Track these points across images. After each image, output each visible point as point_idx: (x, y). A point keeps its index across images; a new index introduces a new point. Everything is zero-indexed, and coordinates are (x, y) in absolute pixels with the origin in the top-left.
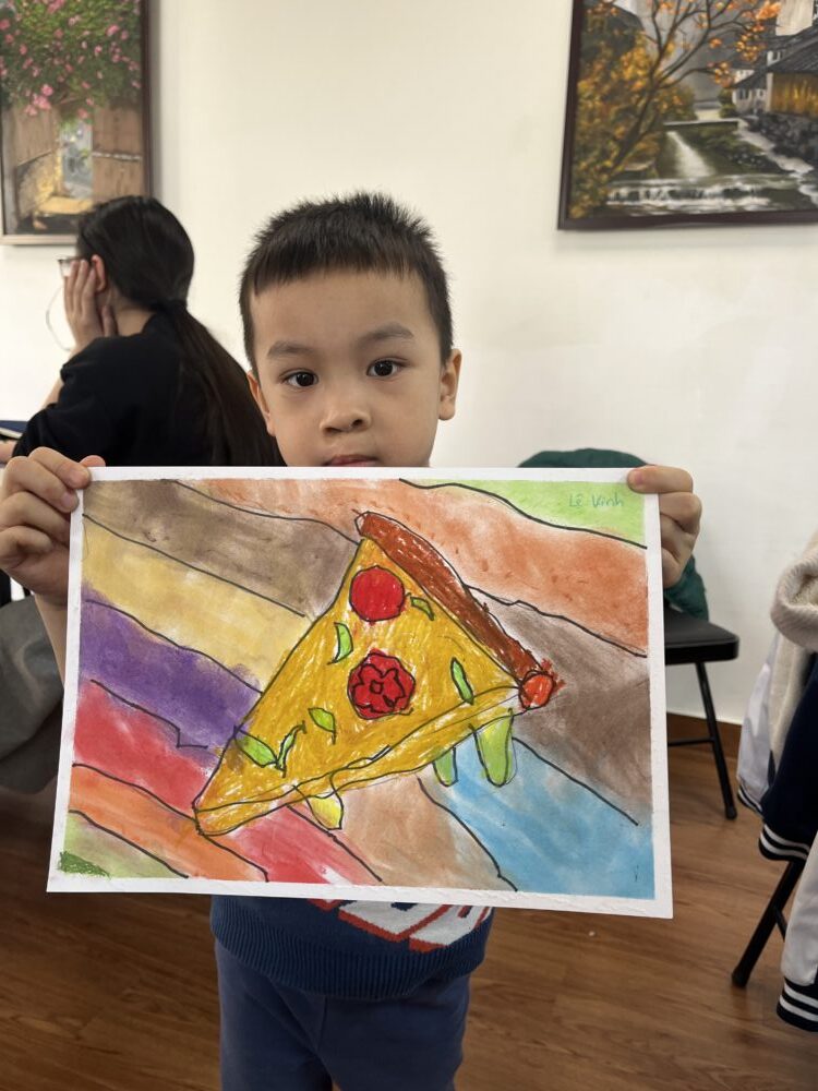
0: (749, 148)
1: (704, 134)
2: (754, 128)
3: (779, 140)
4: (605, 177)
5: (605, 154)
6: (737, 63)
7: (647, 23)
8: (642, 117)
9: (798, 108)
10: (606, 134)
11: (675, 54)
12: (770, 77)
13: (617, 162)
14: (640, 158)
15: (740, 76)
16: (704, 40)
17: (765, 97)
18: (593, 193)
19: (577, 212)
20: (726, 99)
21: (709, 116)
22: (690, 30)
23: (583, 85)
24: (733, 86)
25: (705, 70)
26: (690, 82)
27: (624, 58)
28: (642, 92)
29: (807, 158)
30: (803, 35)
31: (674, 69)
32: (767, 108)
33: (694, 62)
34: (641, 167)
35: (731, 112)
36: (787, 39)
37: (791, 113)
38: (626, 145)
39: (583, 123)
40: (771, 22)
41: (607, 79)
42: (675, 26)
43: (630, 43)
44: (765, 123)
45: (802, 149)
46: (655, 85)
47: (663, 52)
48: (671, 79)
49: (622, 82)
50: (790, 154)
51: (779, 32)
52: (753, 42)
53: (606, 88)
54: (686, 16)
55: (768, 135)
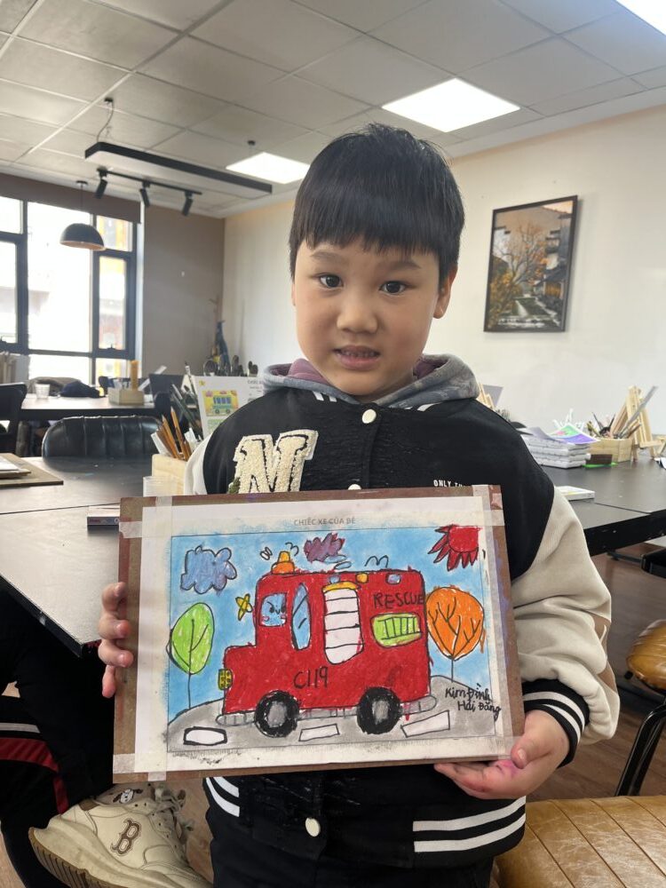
0: (538, 307)
1: (526, 302)
2: (540, 300)
3: (547, 304)
4: (497, 315)
5: (498, 307)
6: (536, 279)
7: (510, 265)
8: (508, 295)
9: (553, 293)
10: (498, 301)
11: (518, 275)
12: (545, 283)
13: (502, 310)
14: (507, 309)
15: (536, 282)
16: (526, 271)
17: (543, 289)
18: (494, 320)
19: (489, 326)
20: (532, 291)
21: (527, 296)
22: (522, 267)
23: (492, 285)
24: (534, 286)
25: (526, 281)
26: (522, 285)
27: (504, 276)
28: (508, 287)
29: (555, 310)
30: (554, 269)
31: (517, 280)
32: (544, 293)
33: (523, 278)
34: (508, 312)
35: (533, 295)
36: (549, 271)
37: (550, 295)
38: (504, 304)
39: (492, 297)
40: (545, 265)
41: (498, 283)
42: (518, 266)
43: (505, 272)
44: (544, 298)
45: (554, 307)
46: (512, 285)
47: (514, 275)
48: (517, 283)
49: (503, 284)
50: (550, 308)
51: (548, 268)
52: (540, 271)
53: (498, 286)
54: (522, 262)
55: (545, 303)
